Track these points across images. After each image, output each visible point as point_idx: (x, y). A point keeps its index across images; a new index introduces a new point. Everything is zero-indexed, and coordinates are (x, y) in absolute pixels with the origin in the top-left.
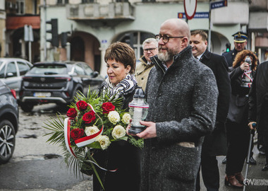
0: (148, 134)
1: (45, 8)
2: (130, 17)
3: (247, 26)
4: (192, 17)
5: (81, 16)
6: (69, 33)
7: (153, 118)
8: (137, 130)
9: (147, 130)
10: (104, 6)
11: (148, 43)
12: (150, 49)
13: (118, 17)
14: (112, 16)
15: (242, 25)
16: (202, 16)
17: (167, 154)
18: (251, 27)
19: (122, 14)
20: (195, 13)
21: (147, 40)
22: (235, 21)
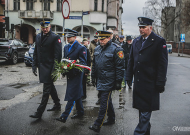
1: (8, 12)
2: (51, 18)
5: (26, 17)
6: (20, 25)
10: (38, 12)
13: (44, 18)
14: (41, 17)
15: (103, 24)
16: (78, 18)
18: (108, 25)
19: (47, 16)
22: (100, 22)
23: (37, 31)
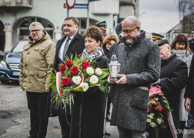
0: (122, 81)
2: (29, 6)
3: (118, 16)
4: (72, 7)
7: (123, 72)
8: (116, 79)
9: (121, 79)
11: (34, 25)
12: (36, 30)
13: (19, 5)
14: (13, 4)
15: (114, 15)
16: (82, 6)
17: (132, 93)
19: (22, 3)
20: (74, 4)
21: (33, 23)
22: (108, 11)
23: (6, 27)
